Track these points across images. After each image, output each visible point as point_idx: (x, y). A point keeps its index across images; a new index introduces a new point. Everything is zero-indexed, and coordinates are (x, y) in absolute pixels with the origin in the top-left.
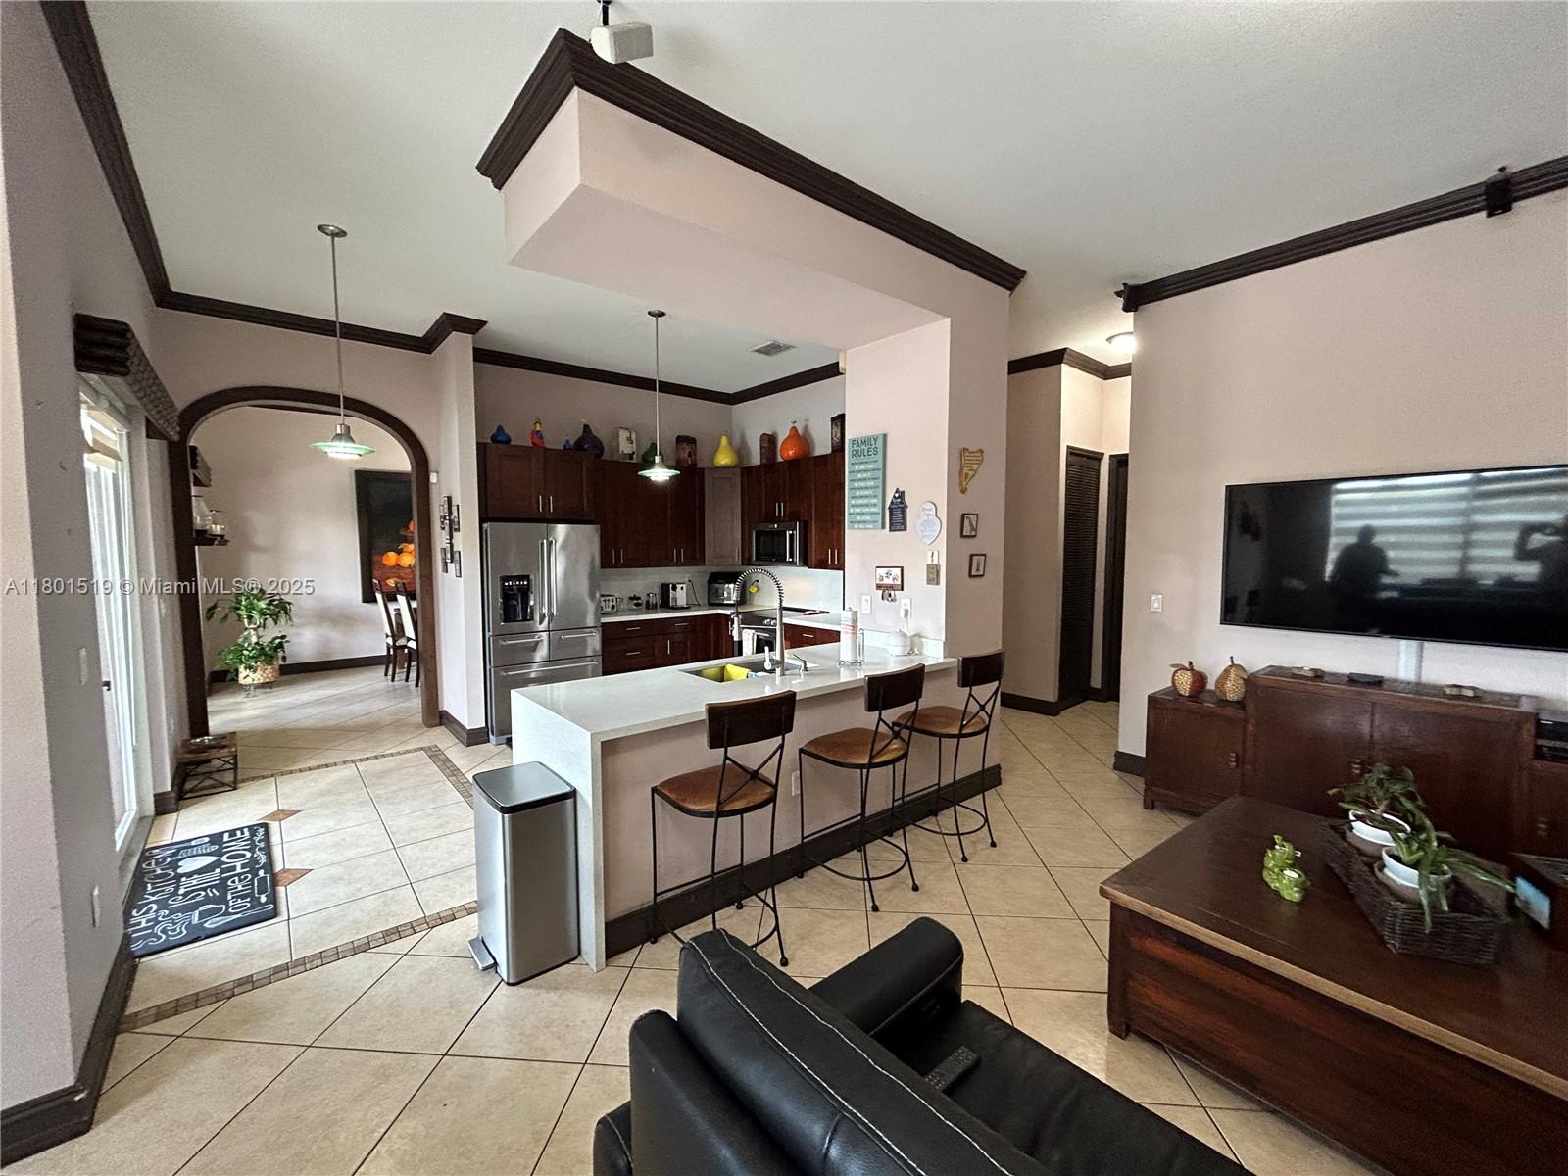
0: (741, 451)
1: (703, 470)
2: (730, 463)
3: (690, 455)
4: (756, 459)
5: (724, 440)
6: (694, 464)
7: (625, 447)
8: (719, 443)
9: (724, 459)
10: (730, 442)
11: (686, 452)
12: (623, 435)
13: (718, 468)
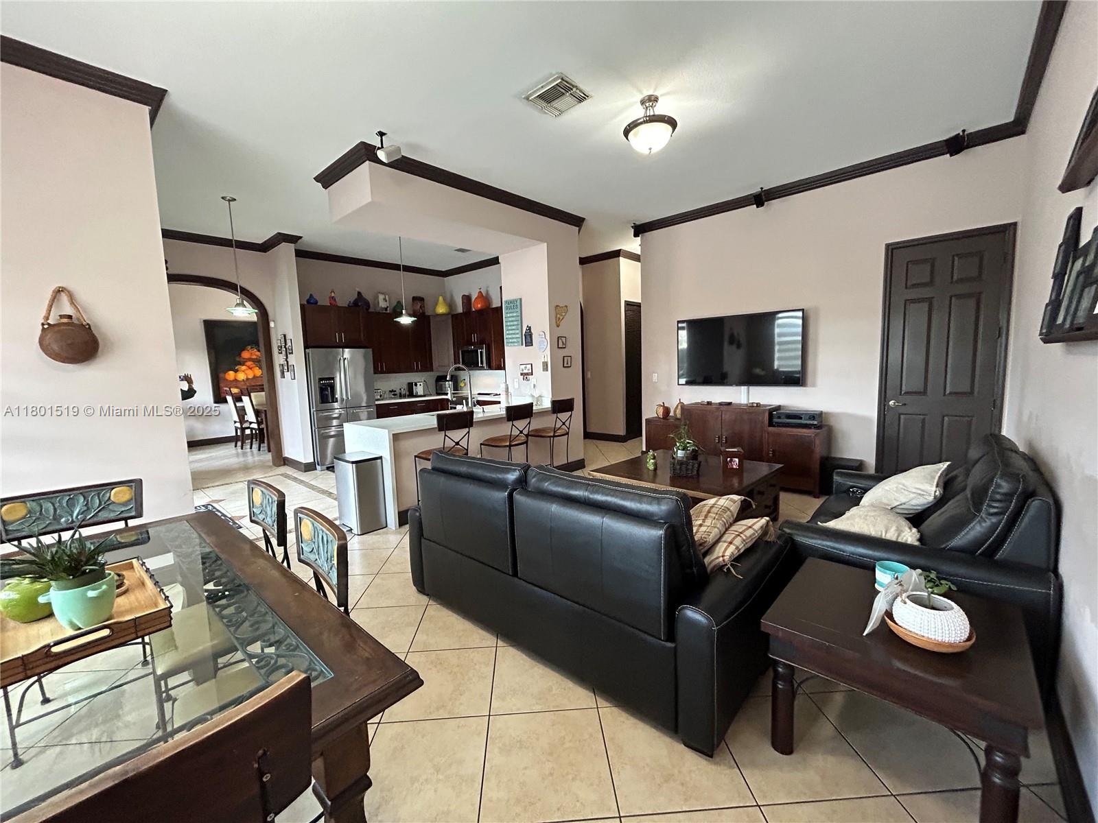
0: (451, 305)
1: (429, 316)
2: (445, 312)
3: (421, 307)
4: (460, 309)
5: (441, 299)
6: (424, 313)
7: (383, 304)
8: (438, 300)
9: (441, 309)
10: (444, 300)
11: (419, 305)
12: (381, 297)
13: (438, 315)
